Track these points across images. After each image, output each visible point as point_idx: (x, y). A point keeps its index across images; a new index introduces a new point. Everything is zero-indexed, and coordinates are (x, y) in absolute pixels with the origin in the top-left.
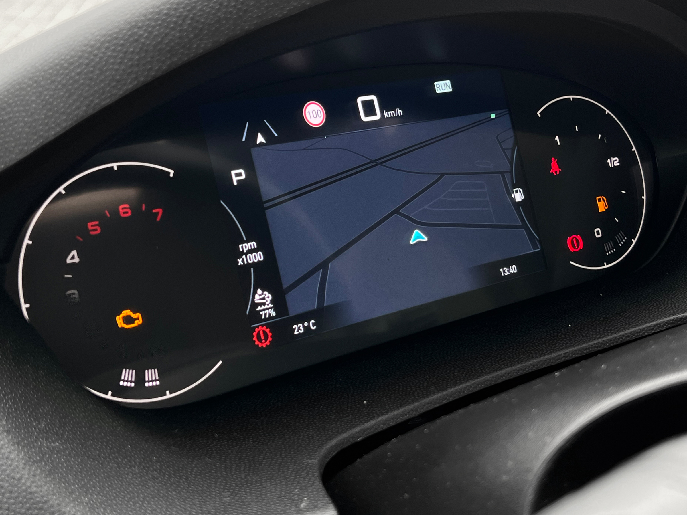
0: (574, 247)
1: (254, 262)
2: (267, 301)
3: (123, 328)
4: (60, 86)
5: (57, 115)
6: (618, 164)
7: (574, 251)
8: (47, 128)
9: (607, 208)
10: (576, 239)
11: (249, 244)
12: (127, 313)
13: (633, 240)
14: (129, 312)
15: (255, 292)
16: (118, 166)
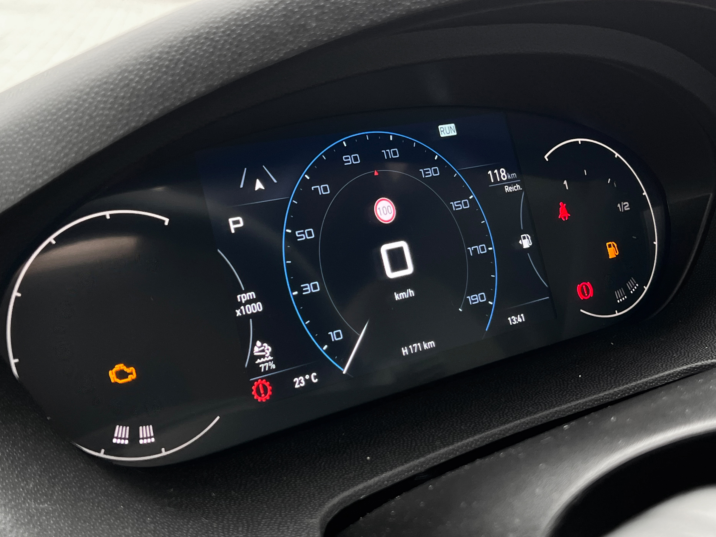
0: (583, 294)
1: (252, 313)
2: (266, 353)
3: (116, 383)
4: (47, 133)
5: (45, 163)
6: (629, 209)
7: (584, 299)
8: (34, 176)
9: (617, 254)
10: (586, 286)
11: (248, 294)
12: (120, 367)
13: (644, 287)
14: (122, 366)
15: (254, 344)
16: (110, 215)
